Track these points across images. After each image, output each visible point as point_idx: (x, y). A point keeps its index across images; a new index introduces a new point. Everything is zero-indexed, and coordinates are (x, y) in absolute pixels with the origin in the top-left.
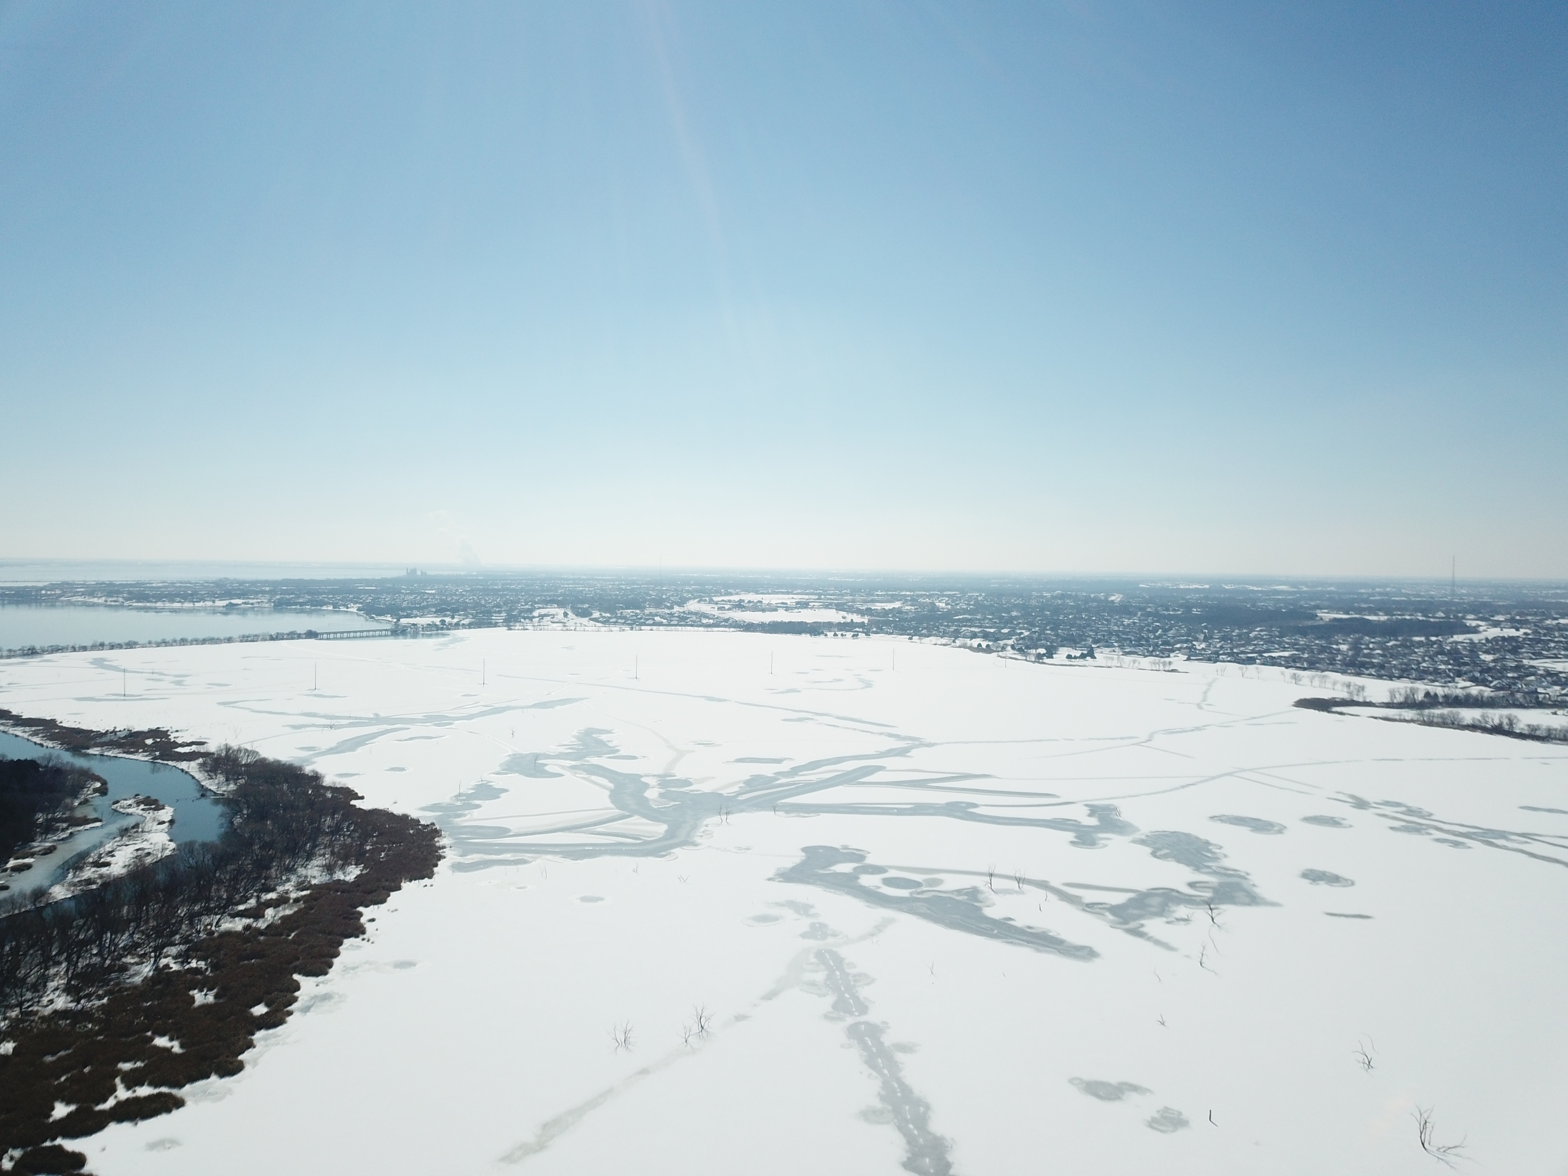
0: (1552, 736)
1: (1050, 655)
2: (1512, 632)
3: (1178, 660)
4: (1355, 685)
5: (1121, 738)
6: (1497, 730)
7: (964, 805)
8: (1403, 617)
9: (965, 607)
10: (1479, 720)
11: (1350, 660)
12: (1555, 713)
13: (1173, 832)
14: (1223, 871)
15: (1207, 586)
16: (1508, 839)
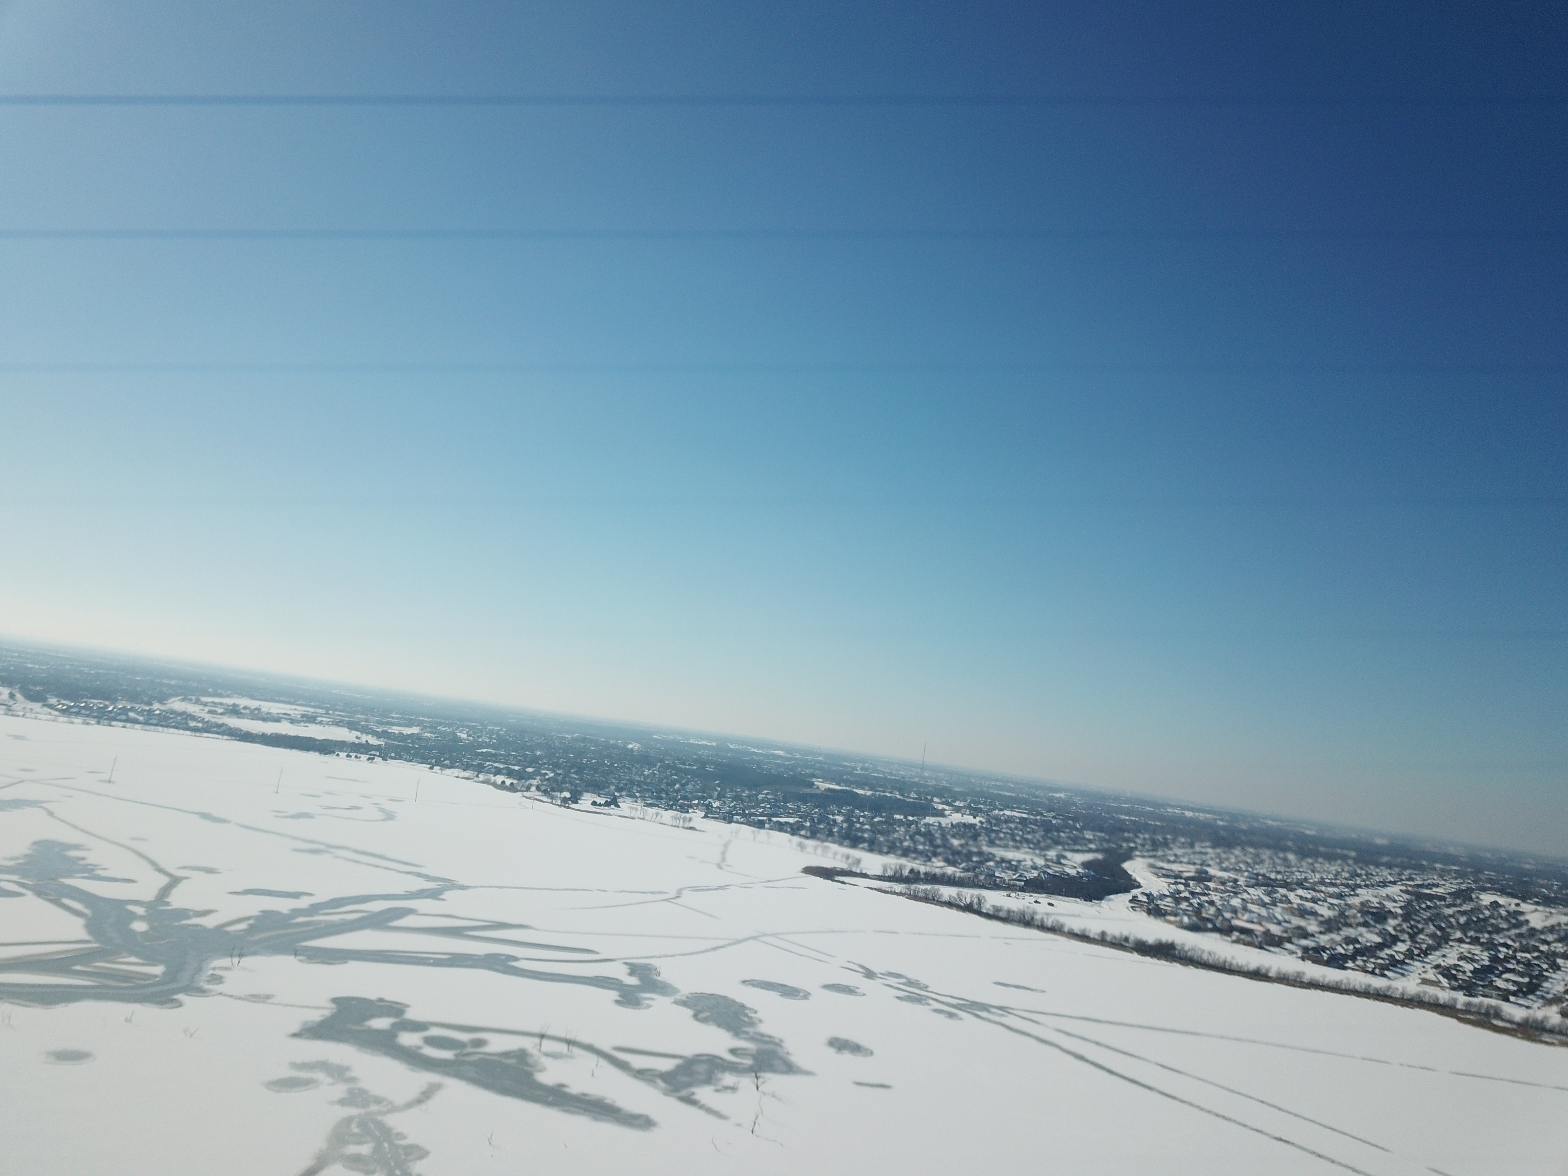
0: (1011, 918)
1: (575, 799)
2: (969, 819)
3: (697, 816)
4: (853, 857)
5: (652, 893)
6: (968, 908)
7: (504, 957)
8: (884, 794)
9: (487, 741)
10: (954, 898)
11: (846, 833)
12: (1009, 896)
13: (711, 994)
14: (759, 1037)
15: (714, 744)
16: (989, 1012)
